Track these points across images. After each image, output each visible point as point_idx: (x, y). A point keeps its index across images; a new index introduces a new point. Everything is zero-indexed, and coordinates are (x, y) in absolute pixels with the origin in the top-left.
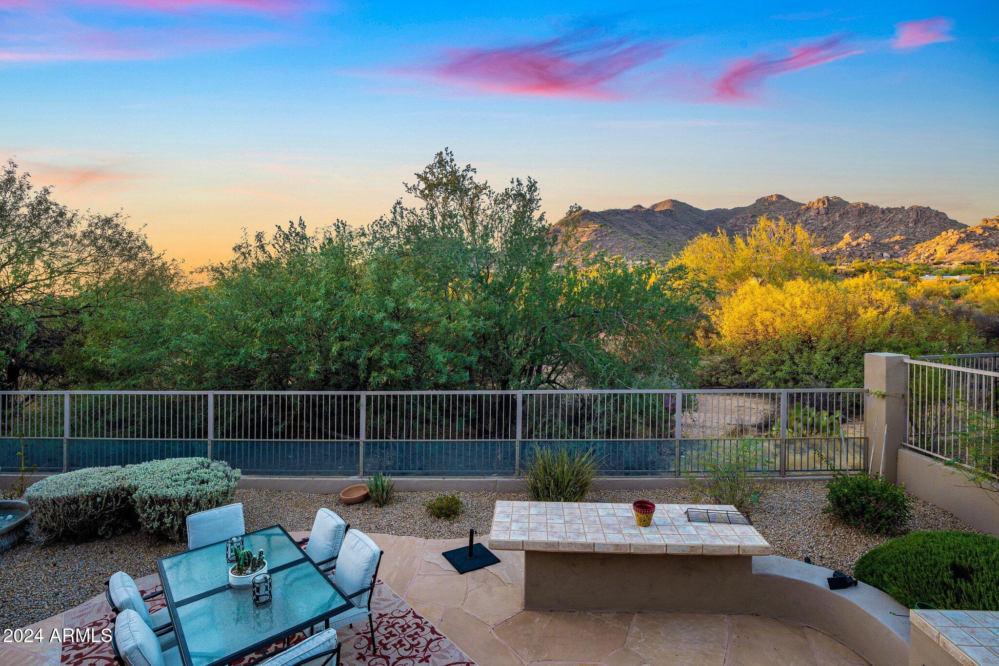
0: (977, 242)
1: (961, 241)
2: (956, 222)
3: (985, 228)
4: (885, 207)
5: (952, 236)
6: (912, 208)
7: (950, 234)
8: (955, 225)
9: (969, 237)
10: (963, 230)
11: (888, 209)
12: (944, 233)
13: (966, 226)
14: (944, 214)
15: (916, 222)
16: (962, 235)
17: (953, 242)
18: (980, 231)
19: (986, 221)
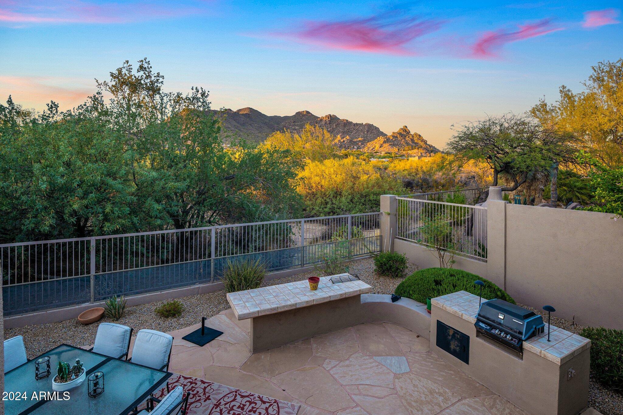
0: (390, 143)
1: (384, 142)
2: (383, 133)
3: (393, 136)
5: (381, 139)
6: (366, 124)
7: (381, 138)
8: (382, 134)
9: (387, 140)
10: (385, 137)
11: (356, 124)
12: (378, 138)
13: (386, 135)
14: (378, 128)
15: (368, 131)
16: (385, 139)
17: (382, 143)
18: (391, 138)
19: (394, 133)
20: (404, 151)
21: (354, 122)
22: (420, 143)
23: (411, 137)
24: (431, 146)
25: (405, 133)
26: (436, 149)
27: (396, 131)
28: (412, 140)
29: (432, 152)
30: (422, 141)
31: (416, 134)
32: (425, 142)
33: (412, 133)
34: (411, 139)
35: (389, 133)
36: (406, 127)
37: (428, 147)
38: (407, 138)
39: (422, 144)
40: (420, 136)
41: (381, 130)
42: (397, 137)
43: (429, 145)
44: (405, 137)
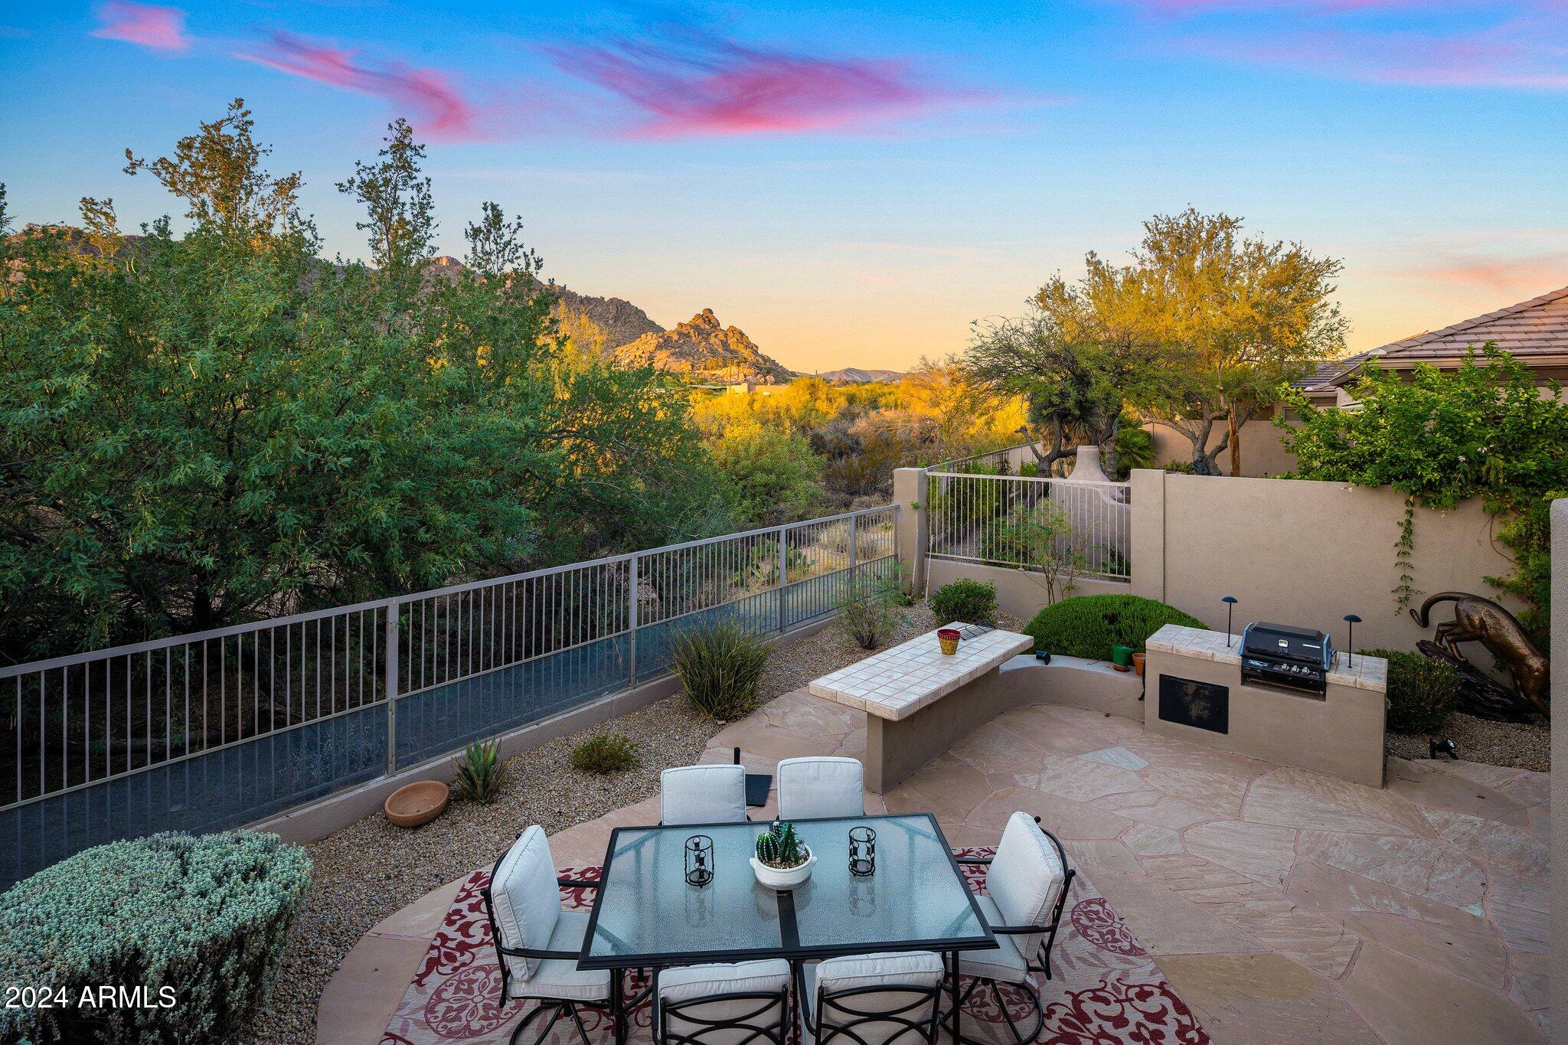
0: (673, 350)
1: (659, 347)
2: (653, 323)
3: (679, 334)
4: (584, 296)
5: (649, 341)
6: (612, 300)
7: (649, 337)
8: (653, 327)
9: (666, 343)
10: (661, 334)
11: (587, 298)
12: (643, 336)
13: (663, 330)
14: (643, 312)
15: (616, 319)
16: (661, 340)
17: (652, 348)
18: (676, 337)
19: (681, 325)
20: (705, 369)
21: (582, 293)
22: (743, 351)
23: (721, 336)
24: (766, 359)
25: (707, 327)
26: (777, 365)
27: (686, 321)
28: (725, 344)
29: (768, 373)
30: (746, 347)
31: (733, 329)
32: (754, 349)
33: (724, 326)
34: (722, 341)
35: (669, 325)
36: (711, 311)
37: (761, 360)
38: (713, 340)
39: (746, 353)
40: (742, 334)
41: (650, 316)
42: (688, 335)
43: (763, 357)
44: (709, 335)
